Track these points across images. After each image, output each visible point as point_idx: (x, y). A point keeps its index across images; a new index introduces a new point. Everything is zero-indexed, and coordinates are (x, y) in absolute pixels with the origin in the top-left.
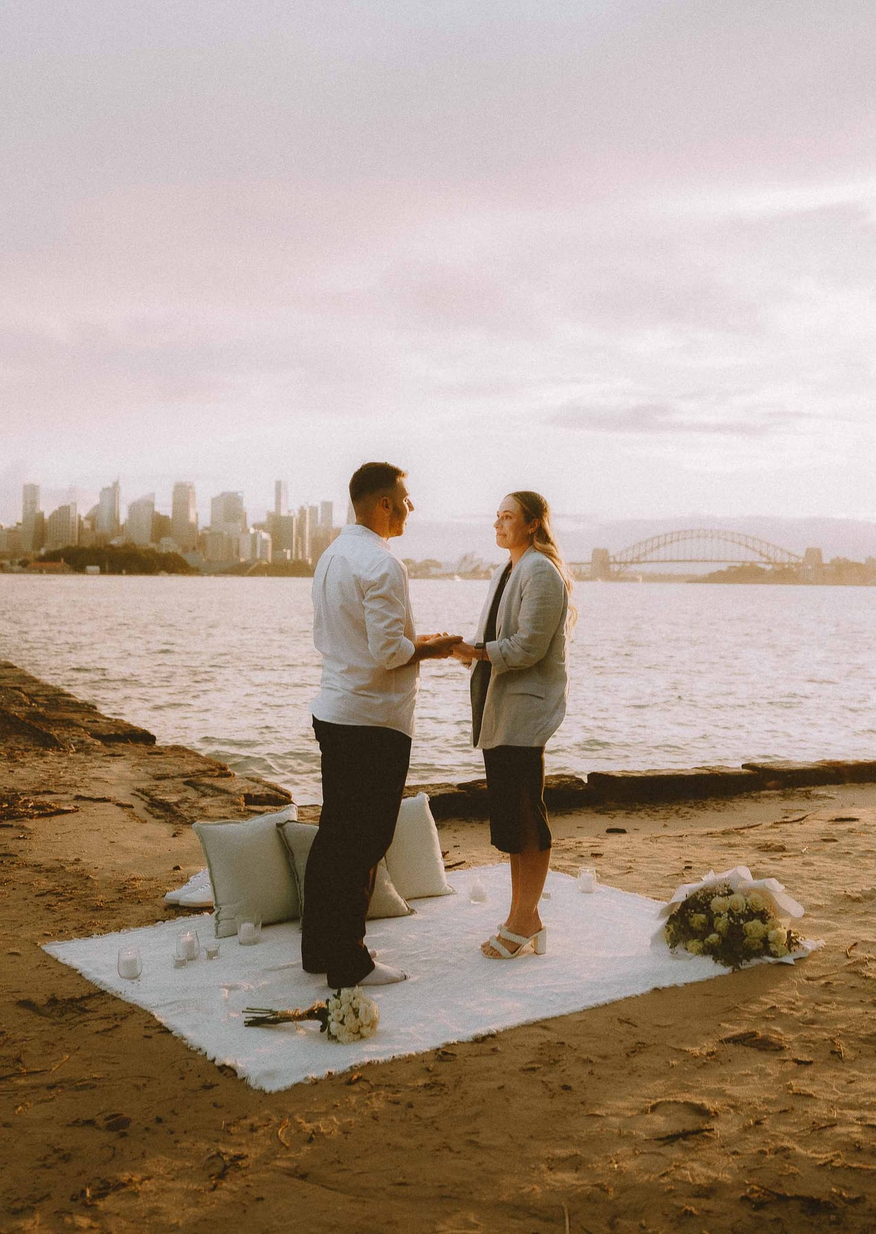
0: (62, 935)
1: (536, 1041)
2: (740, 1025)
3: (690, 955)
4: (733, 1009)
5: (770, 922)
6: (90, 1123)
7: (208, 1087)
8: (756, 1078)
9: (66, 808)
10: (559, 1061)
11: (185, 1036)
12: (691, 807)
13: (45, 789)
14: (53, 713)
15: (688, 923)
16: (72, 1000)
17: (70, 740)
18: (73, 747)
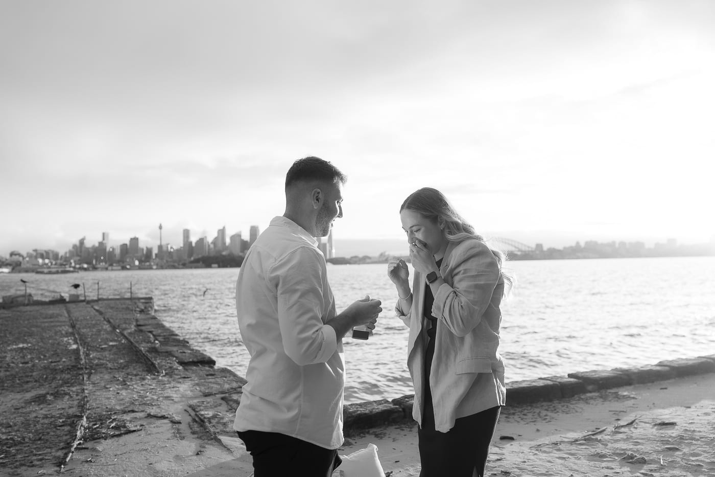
9: (133, 428)
12: (547, 410)
17: (164, 367)
18: (164, 372)
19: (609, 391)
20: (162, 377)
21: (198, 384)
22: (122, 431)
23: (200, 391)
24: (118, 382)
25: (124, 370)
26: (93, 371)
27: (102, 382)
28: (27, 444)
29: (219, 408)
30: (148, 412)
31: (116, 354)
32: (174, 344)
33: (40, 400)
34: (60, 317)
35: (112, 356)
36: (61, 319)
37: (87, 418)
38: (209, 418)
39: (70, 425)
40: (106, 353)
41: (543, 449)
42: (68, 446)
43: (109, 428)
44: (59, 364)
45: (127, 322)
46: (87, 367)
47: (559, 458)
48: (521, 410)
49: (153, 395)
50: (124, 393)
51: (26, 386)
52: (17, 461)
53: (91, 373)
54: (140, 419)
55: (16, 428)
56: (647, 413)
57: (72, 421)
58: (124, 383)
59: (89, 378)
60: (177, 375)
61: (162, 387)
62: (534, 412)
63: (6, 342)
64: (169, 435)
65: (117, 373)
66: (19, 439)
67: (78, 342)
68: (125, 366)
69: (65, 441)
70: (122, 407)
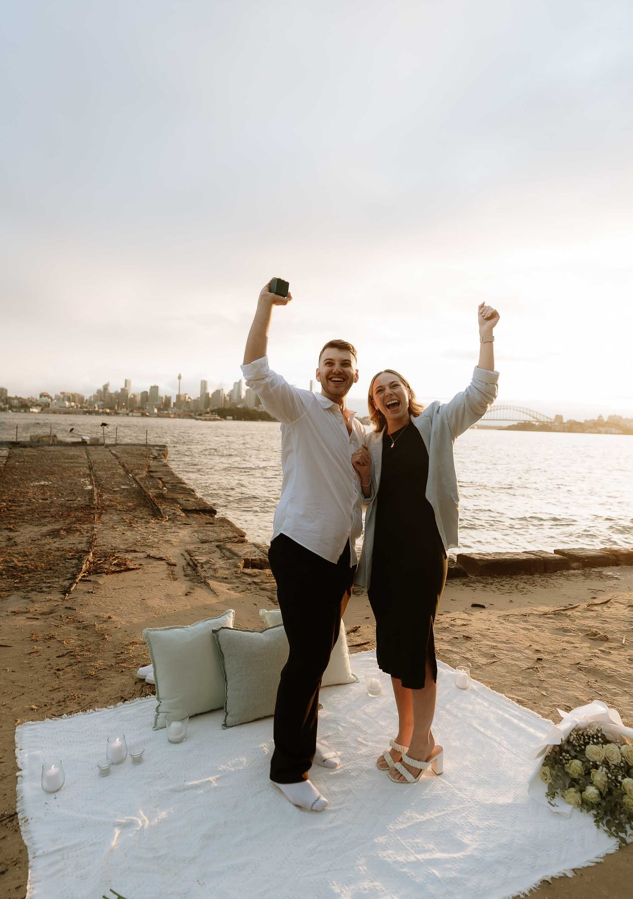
9: (132, 567)
13: (133, 548)
14: (170, 494)
15: (564, 768)
17: (168, 512)
18: (167, 517)
19: (593, 569)
20: (165, 521)
21: (196, 531)
22: (123, 568)
23: (198, 538)
24: (125, 523)
25: (131, 513)
26: (104, 512)
27: (111, 522)
28: (39, 573)
29: (212, 554)
30: (148, 553)
31: (127, 497)
32: (181, 492)
33: (55, 534)
34: (80, 459)
35: (122, 499)
36: (81, 461)
37: (93, 553)
38: (202, 563)
39: (78, 559)
40: (118, 496)
41: (511, 619)
42: (74, 577)
43: (111, 565)
44: (74, 502)
45: (140, 467)
46: (99, 507)
47: (524, 629)
48: (499, 580)
49: (155, 538)
50: (129, 533)
51: (43, 521)
52: (28, 586)
53: (102, 514)
54: (140, 559)
55: (31, 557)
56: (625, 594)
57: (80, 555)
58: (130, 525)
59: (99, 517)
60: (179, 521)
61: (164, 531)
62: (512, 584)
63: (30, 479)
64: (164, 576)
65: (125, 515)
66: (33, 568)
67: (94, 483)
68: (133, 509)
69: (72, 573)
70: (125, 547)
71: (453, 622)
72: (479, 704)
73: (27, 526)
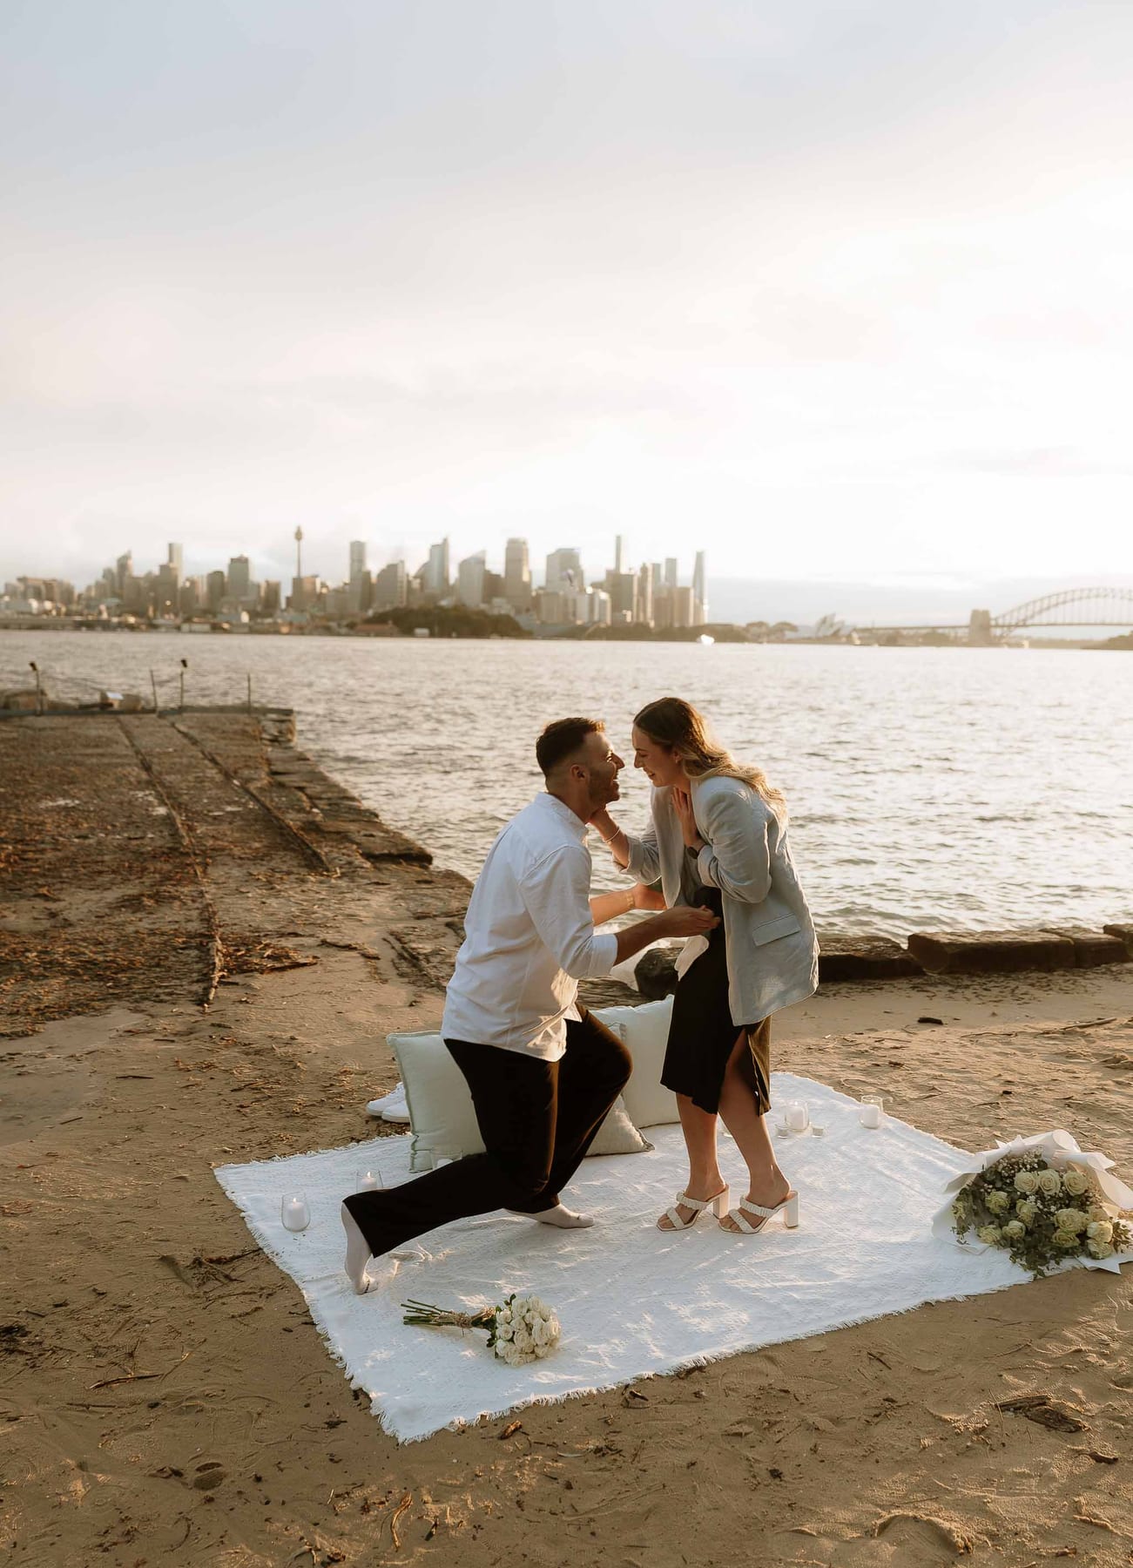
0: (240, 1154)
1: (751, 1384)
2: (1027, 1378)
3: (980, 1246)
4: (1022, 1349)
5: (1091, 1209)
6: (177, 1473)
7: (332, 1425)
8: (1034, 1482)
9: (302, 961)
10: (776, 1423)
11: (330, 1336)
12: (1032, 985)
13: (290, 930)
14: (330, 823)
15: (983, 1201)
16: (219, 1261)
17: (337, 861)
18: (338, 871)
20: (335, 879)
21: (401, 897)
22: (283, 963)
23: (408, 909)
24: (259, 884)
25: (264, 863)
26: (209, 861)
27: (230, 881)
28: (141, 971)
29: (442, 939)
30: (322, 937)
31: (245, 831)
32: (351, 817)
33: (133, 903)
34: (115, 746)
35: (237, 835)
36: (121, 750)
37: (220, 939)
38: (426, 955)
39: (196, 948)
40: (225, 827)
42: (206, 978)
43: (263, 958)
44: (143, 842)
45: (250, 763)
46: (197, 852)
47: (999, 1053)
49: (325, 910)
50: (273, 902)
51: (100, 880)
52: (134, 993)
53: (207, 864)
54: (310, 947)
55: (111, 946)
57: (202, 942)
58: (269, 885)
59: (204, 872)
60: (363, 877)
61: (339, 897)
62: (1006, 987)
63: (33, 794)
64: (363, 976)
65: (253, 867)
66: (125, 963)
67: (167, 801)
68: (266, 855)
69: (199, 971)
70: (276, 927)
71: (877, 1044)
72: (891, 1145)
73: (73, 890)
